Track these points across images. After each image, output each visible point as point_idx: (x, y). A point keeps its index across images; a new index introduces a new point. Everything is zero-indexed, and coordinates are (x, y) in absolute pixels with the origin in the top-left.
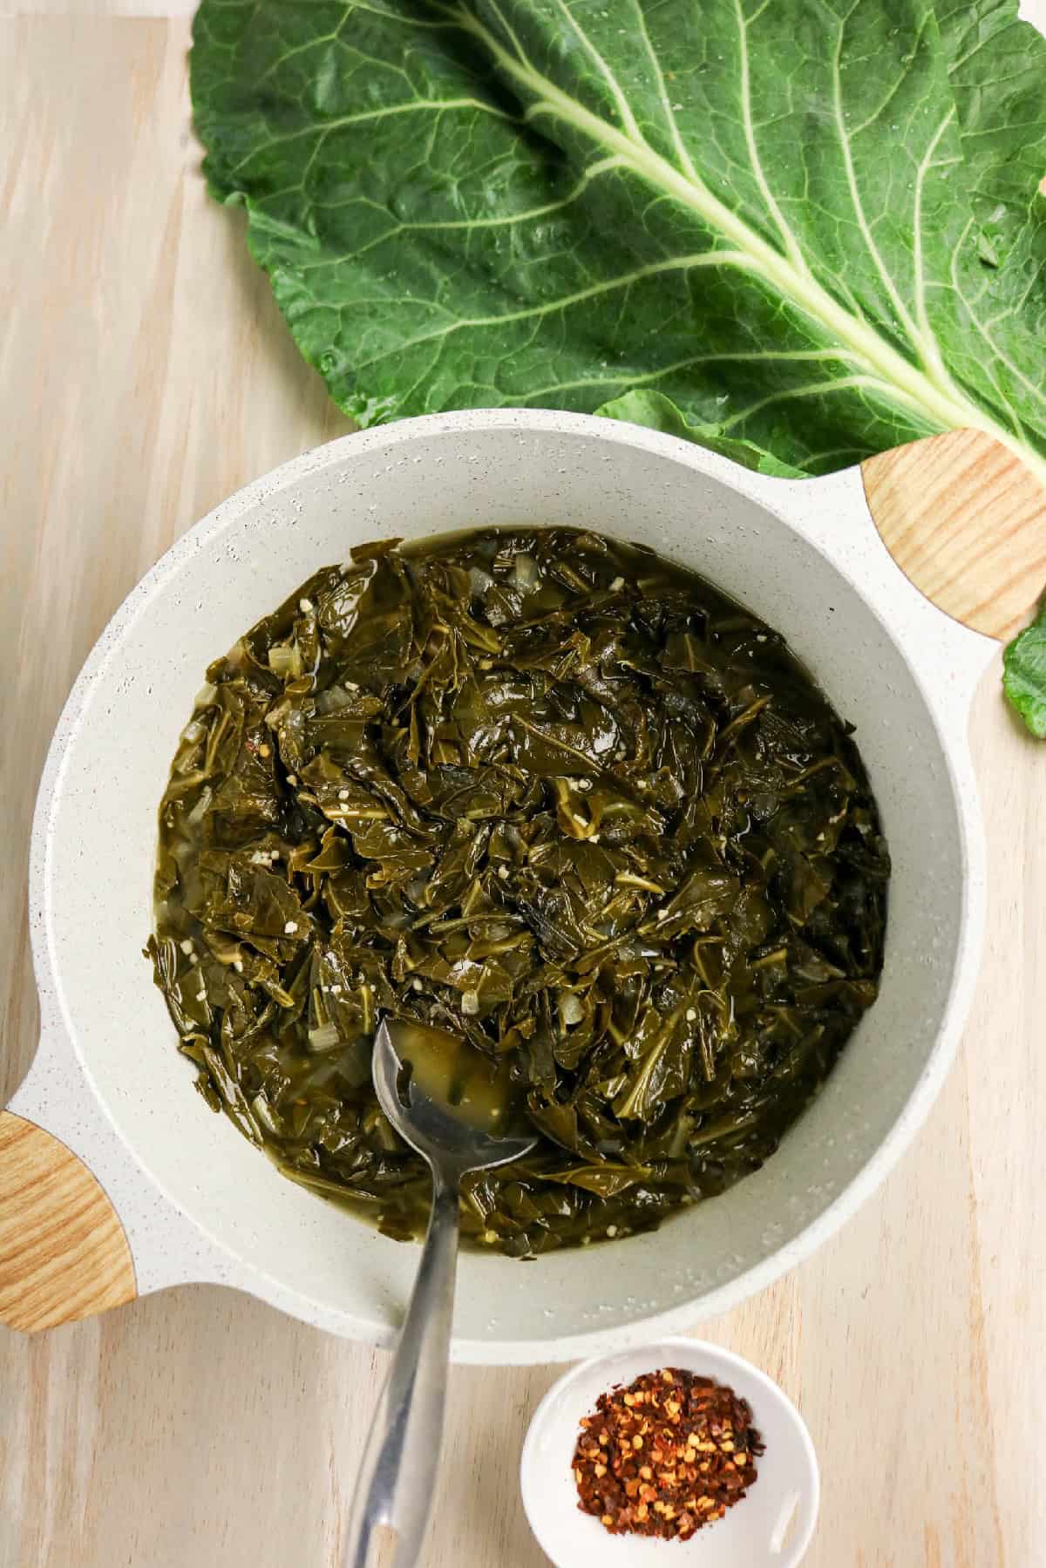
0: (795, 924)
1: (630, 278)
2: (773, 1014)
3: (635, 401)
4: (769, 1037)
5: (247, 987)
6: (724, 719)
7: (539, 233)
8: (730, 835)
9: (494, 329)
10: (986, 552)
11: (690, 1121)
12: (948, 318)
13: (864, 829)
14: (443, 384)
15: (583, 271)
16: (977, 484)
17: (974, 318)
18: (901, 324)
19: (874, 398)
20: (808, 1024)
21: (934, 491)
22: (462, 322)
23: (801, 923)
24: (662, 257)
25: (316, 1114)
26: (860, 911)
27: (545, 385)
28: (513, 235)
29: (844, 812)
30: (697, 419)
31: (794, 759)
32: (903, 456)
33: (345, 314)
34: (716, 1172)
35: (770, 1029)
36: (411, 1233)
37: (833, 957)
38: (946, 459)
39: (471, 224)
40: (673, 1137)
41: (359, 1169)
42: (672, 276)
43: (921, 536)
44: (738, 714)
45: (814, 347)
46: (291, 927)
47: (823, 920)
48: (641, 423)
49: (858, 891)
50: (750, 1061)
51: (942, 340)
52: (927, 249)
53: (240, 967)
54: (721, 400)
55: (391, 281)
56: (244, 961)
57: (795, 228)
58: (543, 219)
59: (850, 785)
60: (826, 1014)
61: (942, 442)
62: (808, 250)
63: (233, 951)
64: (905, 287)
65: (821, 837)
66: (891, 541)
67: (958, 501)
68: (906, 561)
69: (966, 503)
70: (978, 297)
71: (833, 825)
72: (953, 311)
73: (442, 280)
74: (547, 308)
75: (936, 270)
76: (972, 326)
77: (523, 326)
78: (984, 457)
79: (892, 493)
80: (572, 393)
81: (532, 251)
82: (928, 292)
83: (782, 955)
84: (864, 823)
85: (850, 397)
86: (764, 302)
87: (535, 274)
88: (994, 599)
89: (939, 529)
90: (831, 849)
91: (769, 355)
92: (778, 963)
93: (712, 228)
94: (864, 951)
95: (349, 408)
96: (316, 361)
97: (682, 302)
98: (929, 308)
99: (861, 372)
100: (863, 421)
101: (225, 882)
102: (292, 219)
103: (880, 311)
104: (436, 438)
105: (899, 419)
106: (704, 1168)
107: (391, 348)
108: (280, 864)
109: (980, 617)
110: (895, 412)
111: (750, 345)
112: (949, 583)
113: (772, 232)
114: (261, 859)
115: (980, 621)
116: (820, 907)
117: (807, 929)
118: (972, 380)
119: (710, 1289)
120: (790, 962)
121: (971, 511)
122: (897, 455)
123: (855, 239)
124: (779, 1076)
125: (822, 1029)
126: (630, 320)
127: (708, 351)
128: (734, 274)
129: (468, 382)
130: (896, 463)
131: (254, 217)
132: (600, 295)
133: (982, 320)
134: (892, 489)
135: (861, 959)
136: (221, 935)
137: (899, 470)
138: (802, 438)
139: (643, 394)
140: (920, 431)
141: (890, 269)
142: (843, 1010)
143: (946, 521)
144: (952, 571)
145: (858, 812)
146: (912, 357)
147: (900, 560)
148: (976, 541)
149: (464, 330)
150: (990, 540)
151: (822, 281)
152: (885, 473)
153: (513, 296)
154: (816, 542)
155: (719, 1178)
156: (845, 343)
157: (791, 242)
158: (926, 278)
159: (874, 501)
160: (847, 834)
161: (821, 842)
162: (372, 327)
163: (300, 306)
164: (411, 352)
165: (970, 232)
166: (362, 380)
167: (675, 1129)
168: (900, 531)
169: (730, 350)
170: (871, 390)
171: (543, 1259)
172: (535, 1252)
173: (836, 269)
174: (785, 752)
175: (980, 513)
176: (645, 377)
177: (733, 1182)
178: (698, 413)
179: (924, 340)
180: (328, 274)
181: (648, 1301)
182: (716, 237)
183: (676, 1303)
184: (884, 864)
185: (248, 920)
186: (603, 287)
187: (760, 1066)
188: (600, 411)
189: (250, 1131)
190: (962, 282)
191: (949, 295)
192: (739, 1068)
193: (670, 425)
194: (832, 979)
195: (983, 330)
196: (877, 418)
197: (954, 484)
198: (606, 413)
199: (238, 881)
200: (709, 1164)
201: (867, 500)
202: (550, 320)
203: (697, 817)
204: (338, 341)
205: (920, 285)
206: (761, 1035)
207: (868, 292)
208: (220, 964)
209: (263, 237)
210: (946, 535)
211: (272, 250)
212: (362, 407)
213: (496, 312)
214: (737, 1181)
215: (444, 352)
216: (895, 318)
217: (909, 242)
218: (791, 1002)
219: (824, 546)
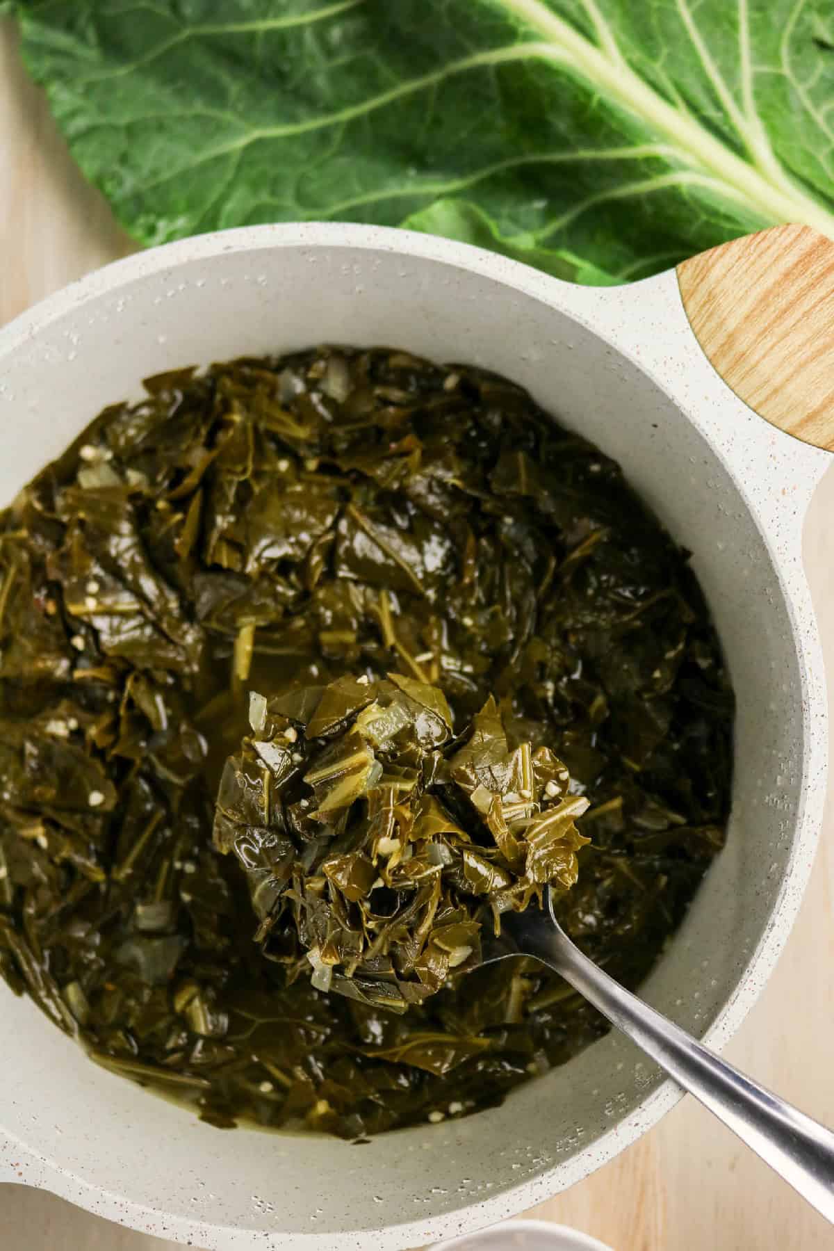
0: (631, 770)
1: (435, 77)
2: (610, 865)
3: (442, 211)
4: (608, 891)
5: (51, 861)
6: (561, 552)
7: (336, 34)
8: (557, 680)
9: (291, 139)
10: (813, 358)
11: (526, 983)
12: (779, 105)
13: (704, 663)
14: (238, 201)
15: (385, 72)
16: (802, 283)
17: (807, 103)
18: (726, 115)
19: (701, 195)
20: (650, 875)
21: (758, 291)
22: (257, 133)
23: (636, 768)
24: (463, 52)
25: (128, 996)
26: (704, 750)
27: (349, 196)
28: (309, 37)
29: (681, 646)
30: (512, 227)
31: (627, 594)
32: (721, 256)
33: (131, 131)
34: (559, 1038)
35: (607, 883)
36: (236, 1121)
37: (674, 801)
38: (767, 259)
39: (262, 25)
40: (507, 1000)
41: (174, 1051)
42: (478, 73)
43: (742, 344)
44: (575, 547)
45: (631, 143)
46: (96, 798)
47: (663, 762)
48: (452, 236)
49: (700, 730)
50: (590, 919)
51: (773, 131)
52: (755, 30)
53: (43, 842)
54: (539, 205)
55: (180, 92)
56: (47, 835)
57: (608, 15)
58: (341, 16)
59: (689, 616)
60: (669, 863)
61: (763, 239)
62: (624, 38)
63: (33, 826)
64: (730, 74)
65: (657, 674)
66: (711, 350)
67: (783, 303)
68: (731, 369)
69: (791, 305)
70: (812, 81)
71: (670, 660)
72: (784, 98)
73: (234, 88)
74: (348, 114)
75: (766, 54)
76: (805, 112)
77: (323, 136)
78: (809, 254)
79: (711, 297)
80: (378, 205)
81: (330, 52)
82: (758, 79)
83: (616, 803)
84: (705, 657)
85: (673, 195)
86: (576, 97)
87: (334, 76)
88: (824, 407)
89: (763, 333)
90: (667, 687)
91: (585, 154)
92: (613, 811)
93: (518, 19)
94: (710, 795)
95: (138, 233)
96: (99, 182)
97: (489, 100)
98: (757, 95)
99: (684, 168)
100: (690, 222)
101: (21, 753)
102: (70, 27)
103: (702, 100)
104: (216, 259)
105: (728, 218)
106: (547, 1034)
107: (180, 166)
108: (77, 734)
109: (811, 427)
110: (723, 209)
111: (564, 144)
112: (776, 391)
113: (581, 20)
114: (59, 728)
115: (810, 433)
116: (661, 749)
117: (645, 773)
118: (806, 172)
119: (547, 1167)
120: (628, 811)
121: (798, 314)
122: (714, 257)
123: (673, 26)
124: (620, 932)
125: (664, 880)
126: (437, 121)
127: (521, 153)
128: (542, 68)
129: (265, 197)
130: (713, 265)
131: (28, 27)
132: (403, 98)
133: (817, 106)
134: (710, 293)
135: (707, 804)
136: (20, 810)
137: (717, 272)
138: (628, 242)
139: (451, 204)
140: (747, 229)
141: (714, 54)
142: (689, 859)
143: (770, 325)
144: (778, 380)
145: (697, 645)
146: (738, 148)
147: (722, 369)
148: (804, 345)
149: (259, 143)
150: (819, 343)
151: (640, 72)
152: (702, 275)
153: (310, 102)
154: (632, 354)
155: (562, 1044)
156: (665, 137)
157: (603, 28)
158: (754, 61)
159: (691, 305)
160: (685, 668)
161: (656, 679)
162: (158, 143)
163: (80, 123)
164: (204, 168)
165: (802, 12)
166: (151, 200)
167: (509, 993)
168: (721, 338)
169: (544, 148)
170: (696, 187)
171: (379, 1141)
172: (370, 1133)
173: (653, 55)
174: (617, 585)
175: (806, 314)
176: (456, 184)
177: (578, 1050)
178: (514, 220)
179: (751, 129)
180: (110, 87)
181: (484, 1183)
182: (522, 29)
183: (513, 1183)
184: (728, 700)
185: (51, 793)
186: (408, 87)
187: (599, 921)
188: (405, 224)
189: (59, 1016)
190: (795, 66)
191: (779, 80)
192: (576, 926)
193: (481, 237)
194: (673, 826)
195: (819, 117)
196: (704, 217)
197: (778, 284)
198: (413, 227)
199: (35, 751)
200: (552, 1031)
201: (684, 306)
202: (354, 126)
203: (525, 660)
204: (124, 159)
205: (747, 70)
206: (599, 890)
207: (691, 83)
208: (23, 839)
209: (38, 50)
210: (769, 341)
211: (48, 63)
212: (151, 231)
213: (292, 119)
214: (584, 1047)
215: (239, 167)
216: (718, 105)
217: (734, 24)
218: (630, 851)
219: (638, 358)
